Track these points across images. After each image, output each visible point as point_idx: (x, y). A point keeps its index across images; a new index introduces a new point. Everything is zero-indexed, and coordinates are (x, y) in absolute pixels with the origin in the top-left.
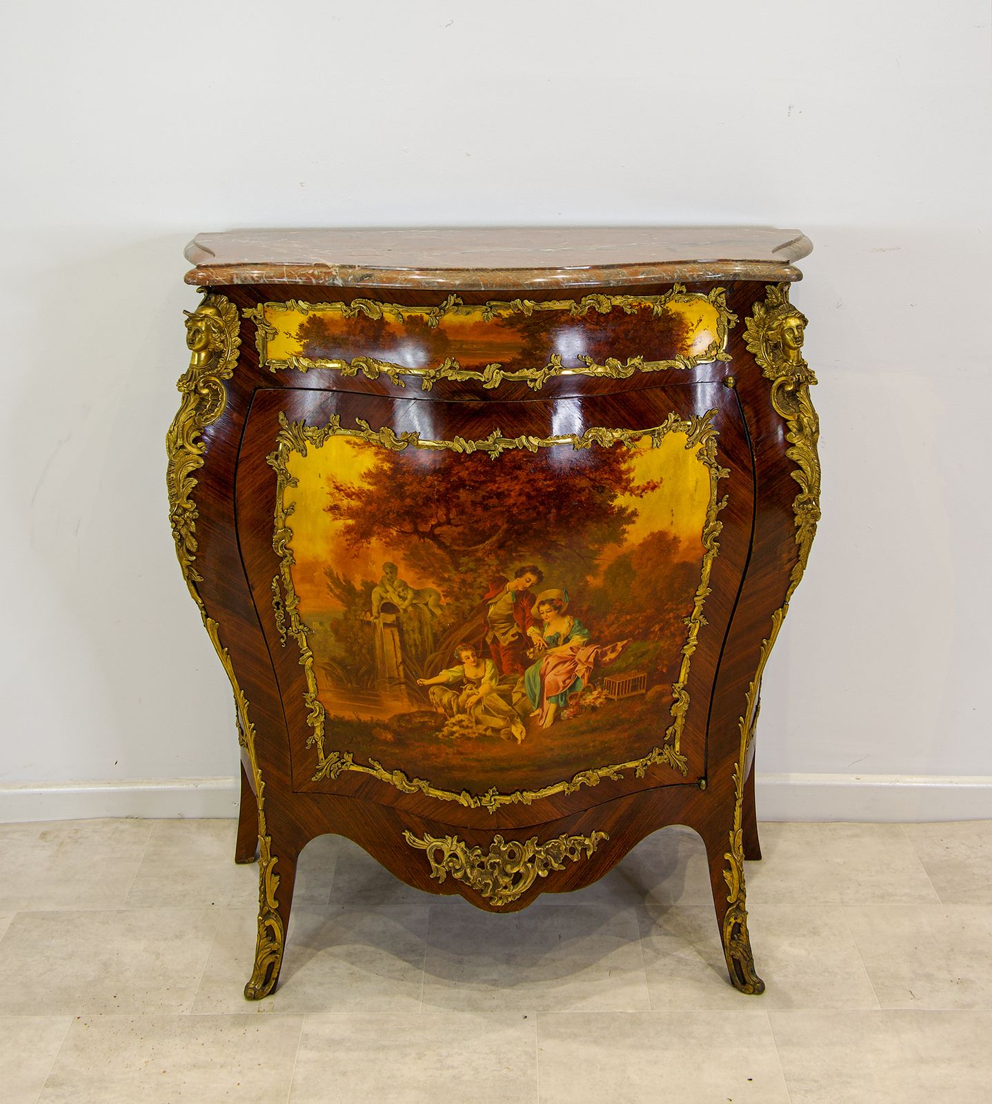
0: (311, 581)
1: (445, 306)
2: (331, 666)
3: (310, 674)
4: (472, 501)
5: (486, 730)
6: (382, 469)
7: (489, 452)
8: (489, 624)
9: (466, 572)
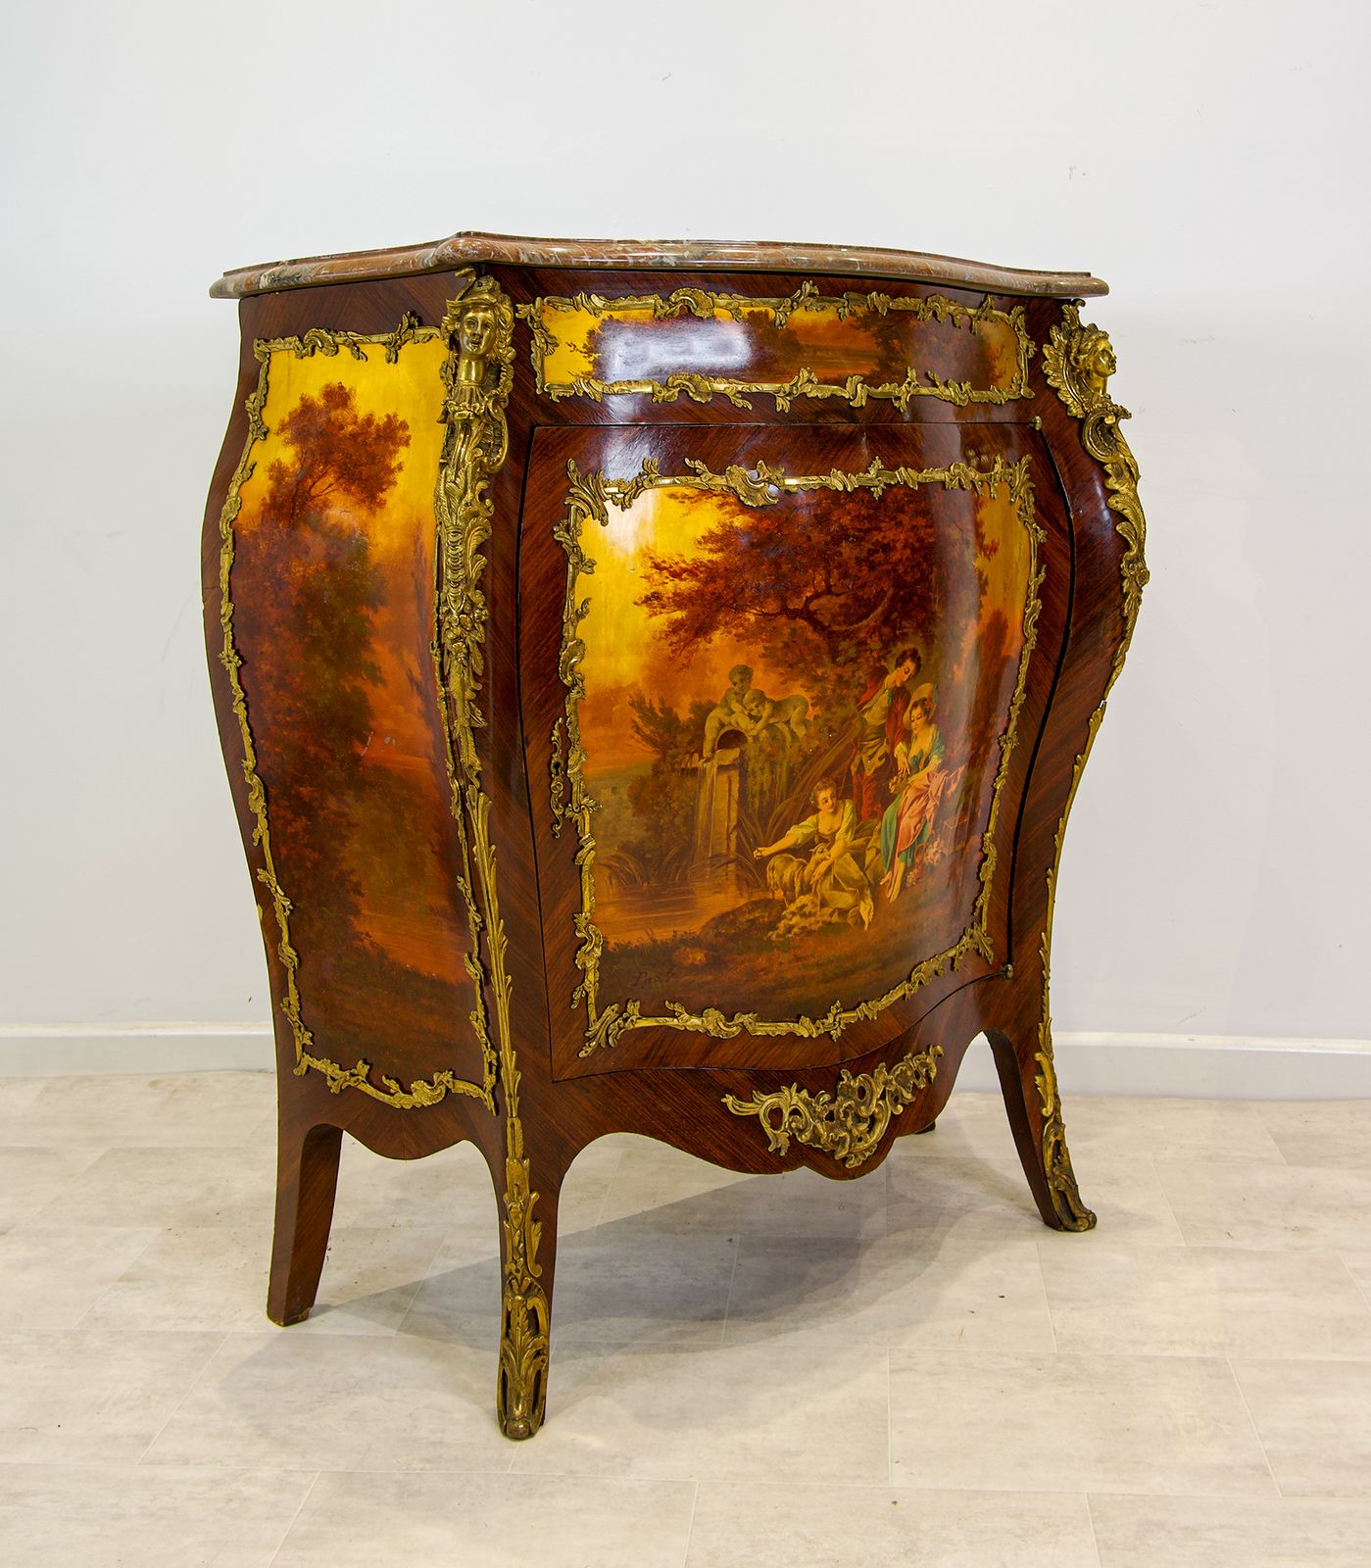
0: (608, 721)
1: (799, 297)
2: (619, 859)
3: (588, 879)
4: (857, 558)
5: (831, 915)
7: (872, 489)
8: (857, 744)
9: (845, 664)
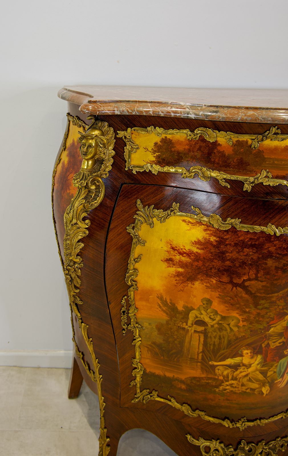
0: (147, 300)
2: (151, 346)
3: (138, 349)
4: (276, 267)
5: (246, 389)
6: (209, 241)
8: (268, 337)
9: (262, 309)
